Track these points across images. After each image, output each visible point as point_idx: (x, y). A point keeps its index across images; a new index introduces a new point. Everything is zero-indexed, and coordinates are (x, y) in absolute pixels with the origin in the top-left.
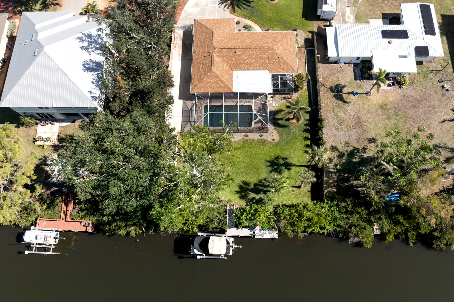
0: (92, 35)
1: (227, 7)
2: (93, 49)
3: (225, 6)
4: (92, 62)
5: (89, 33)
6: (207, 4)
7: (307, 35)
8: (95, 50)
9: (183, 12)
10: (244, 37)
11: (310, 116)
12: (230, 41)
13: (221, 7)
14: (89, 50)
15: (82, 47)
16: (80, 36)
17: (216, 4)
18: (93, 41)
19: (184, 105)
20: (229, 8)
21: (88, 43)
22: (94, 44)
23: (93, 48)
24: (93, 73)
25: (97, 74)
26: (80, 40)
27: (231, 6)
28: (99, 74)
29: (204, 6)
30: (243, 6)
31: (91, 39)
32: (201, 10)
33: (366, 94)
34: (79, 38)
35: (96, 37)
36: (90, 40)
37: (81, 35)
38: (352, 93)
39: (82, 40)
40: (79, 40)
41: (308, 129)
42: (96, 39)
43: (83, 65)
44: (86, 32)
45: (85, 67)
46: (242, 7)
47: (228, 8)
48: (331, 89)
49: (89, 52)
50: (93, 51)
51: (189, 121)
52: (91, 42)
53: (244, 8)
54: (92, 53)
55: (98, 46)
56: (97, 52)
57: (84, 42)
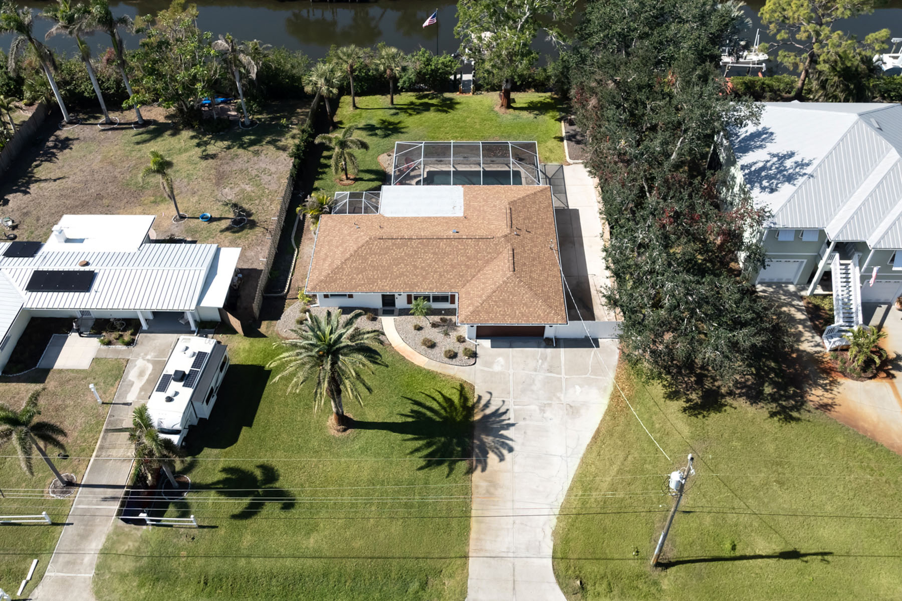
0: (787, 184)
1: (483, 402)
2: (769, 164)
3: (487, 405)
4: (761, 147)
5: (795, 183)
6: (543, 411)
7: (271, 328)
8: (765, 165)
9: (610, 389)
10: (435, 272)
11: (313, 184)
12: (469, 258)
13: (502, 403)
14: (776, 159)
15: (791, 155)
16: (809, 168)
17: (515, 411)
18: (778, 176)
19: (564, 201)
20: (475, 400)
21: (786, 167)
22: (771, 172)
23: (771, 166)
24: (748, 134)
25: (739, 137)
26: (804, 162)
27: (470, 404)
28: (737, 139)
29: (550, 405)
30: (435, 406)
31: (784, 175)
32: (558, 394)
33: (185, 218)
34: (808, 165)
35: (777, 184)
36: (785, 173)
37: (808, 170)
38: (211, 220)
39: (801, 165)
40: (806, 161)
41: (321, 169)
42: (775, 182)
43: (772, 134)
44: (800, 180)
45: (766, 133)
46: (438, 402)
47: (480, 398)
48: (253, 224)
49: (774, 156)
50: (768, 161)
51: (550, 179)
52: (780, 172)
53: (434, 399)
54: (768, 157)
55: (763, 174)
56: (760, 165)
57: (793, 164)
